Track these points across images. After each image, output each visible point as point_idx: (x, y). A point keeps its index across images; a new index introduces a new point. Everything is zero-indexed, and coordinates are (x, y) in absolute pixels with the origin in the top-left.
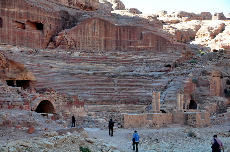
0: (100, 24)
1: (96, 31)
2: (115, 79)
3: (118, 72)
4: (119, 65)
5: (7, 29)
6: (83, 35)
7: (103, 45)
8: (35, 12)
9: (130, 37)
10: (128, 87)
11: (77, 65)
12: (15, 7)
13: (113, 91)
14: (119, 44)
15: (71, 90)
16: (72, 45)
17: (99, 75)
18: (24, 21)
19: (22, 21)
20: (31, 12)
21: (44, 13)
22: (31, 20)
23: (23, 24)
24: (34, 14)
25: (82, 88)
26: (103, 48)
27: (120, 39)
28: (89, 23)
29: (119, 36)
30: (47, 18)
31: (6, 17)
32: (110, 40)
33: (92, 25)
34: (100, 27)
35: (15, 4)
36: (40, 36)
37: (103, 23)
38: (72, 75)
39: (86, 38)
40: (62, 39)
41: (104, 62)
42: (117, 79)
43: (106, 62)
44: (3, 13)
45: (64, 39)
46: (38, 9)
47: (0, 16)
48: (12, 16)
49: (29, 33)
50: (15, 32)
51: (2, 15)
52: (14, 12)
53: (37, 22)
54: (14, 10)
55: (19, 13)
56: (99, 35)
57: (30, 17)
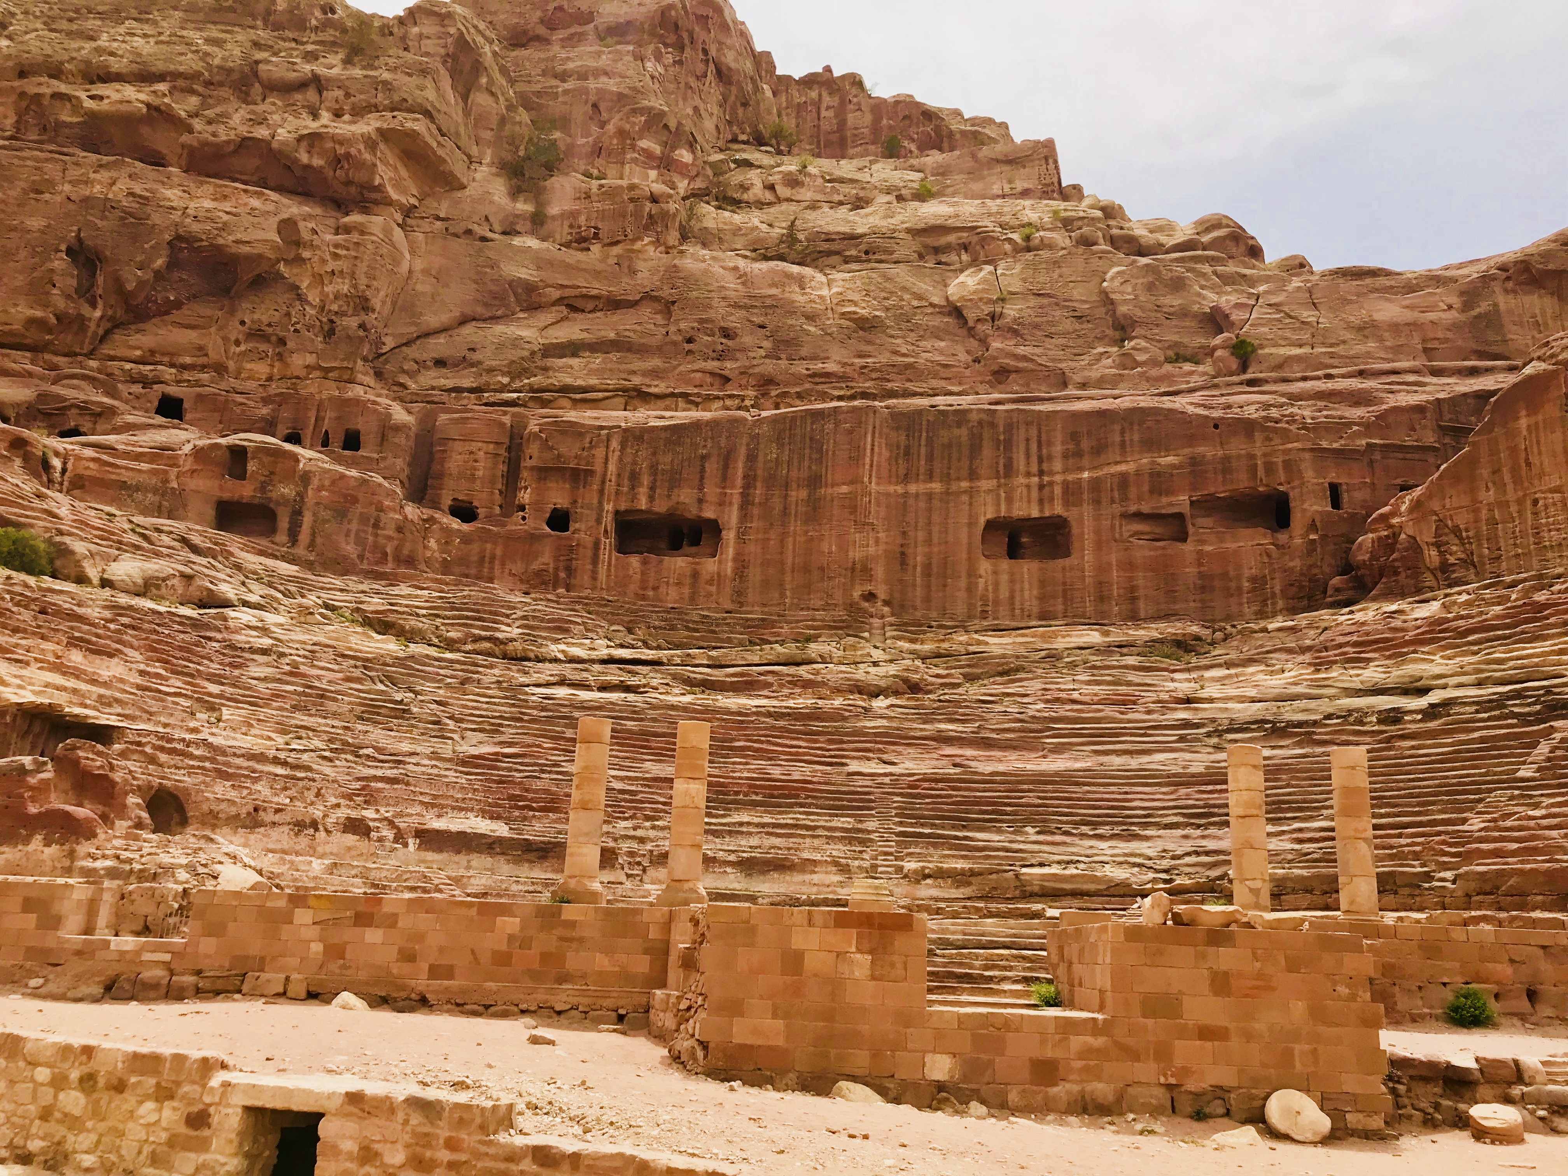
2: (1557, 724)
5: (1089, 557)
6: (1510, 487)
8: (1237, 447)
11: (1369, 671)
12: (1124, 452)
13: (1464, 814)
16: (1452, 560)
17: (1467, 714)
18: (1181, 501)
19: (1171, 504)
20: (1207, 451)
21: (1286, 440)
23: (1180, 516)
24: (1227, 459)
30: (1307, 455)
31: (1087, 510)
33: (1554, 412)
35: (1127, 437)
36: (1274, 555)
38: (1277, 731)
39: (1529, 504)
40: (1389, 544)
44: (1071, 493)
45: (1403, 536)
46: (1248, 427)
47: (1058, 509)
48: (1116, 494)
49: (1209, 554)
50: (1130, 564)
51: (1066, 503)
52: (1124, 478)
53: (1254, 488)
54: (1122, 468)
55: (1151, 475)
57: (1211, 476)
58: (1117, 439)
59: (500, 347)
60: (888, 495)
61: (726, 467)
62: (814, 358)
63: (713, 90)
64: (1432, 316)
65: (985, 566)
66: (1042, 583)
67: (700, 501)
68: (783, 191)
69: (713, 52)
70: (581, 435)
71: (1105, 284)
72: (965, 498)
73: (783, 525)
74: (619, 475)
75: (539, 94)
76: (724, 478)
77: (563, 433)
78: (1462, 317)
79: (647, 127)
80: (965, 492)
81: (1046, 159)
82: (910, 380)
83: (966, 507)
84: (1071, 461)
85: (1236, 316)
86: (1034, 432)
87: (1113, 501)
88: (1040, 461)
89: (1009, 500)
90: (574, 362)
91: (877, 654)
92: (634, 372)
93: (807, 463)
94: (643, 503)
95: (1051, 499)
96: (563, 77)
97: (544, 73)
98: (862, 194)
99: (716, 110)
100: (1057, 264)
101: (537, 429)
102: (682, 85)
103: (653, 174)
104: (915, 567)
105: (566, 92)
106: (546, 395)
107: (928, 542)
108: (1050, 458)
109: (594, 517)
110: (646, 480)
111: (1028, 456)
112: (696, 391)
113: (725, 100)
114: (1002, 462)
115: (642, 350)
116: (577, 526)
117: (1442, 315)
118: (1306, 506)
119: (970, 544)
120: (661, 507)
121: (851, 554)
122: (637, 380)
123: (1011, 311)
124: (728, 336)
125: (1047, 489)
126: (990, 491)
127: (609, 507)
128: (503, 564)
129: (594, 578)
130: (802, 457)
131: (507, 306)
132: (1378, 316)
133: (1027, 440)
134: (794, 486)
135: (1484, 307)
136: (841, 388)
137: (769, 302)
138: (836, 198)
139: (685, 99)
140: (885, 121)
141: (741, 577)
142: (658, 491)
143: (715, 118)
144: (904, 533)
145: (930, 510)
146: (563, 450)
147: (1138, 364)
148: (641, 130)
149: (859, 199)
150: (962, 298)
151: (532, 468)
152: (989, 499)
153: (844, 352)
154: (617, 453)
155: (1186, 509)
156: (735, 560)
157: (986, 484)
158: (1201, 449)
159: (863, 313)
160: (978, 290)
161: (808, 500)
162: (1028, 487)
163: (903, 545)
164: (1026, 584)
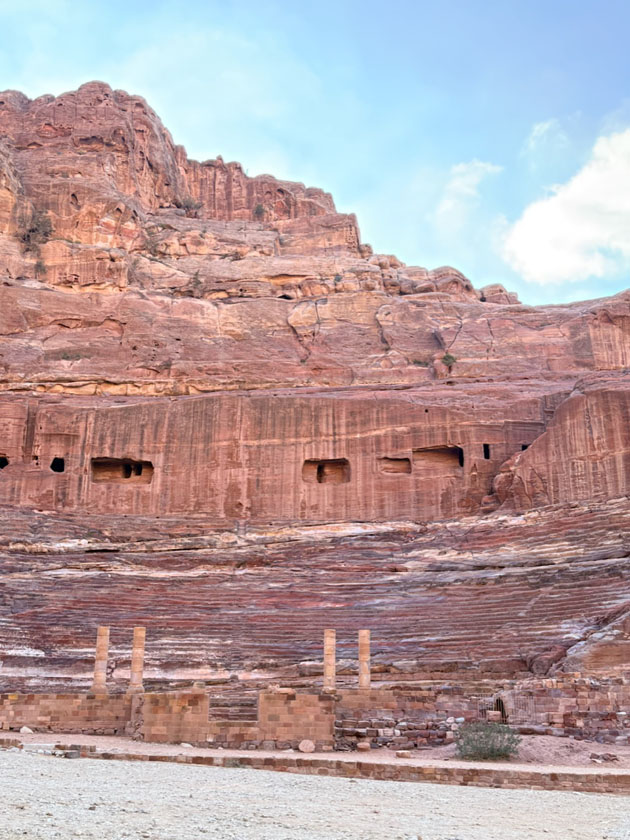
0: (607, 410)
1: (595, 435)
4: (608, 537)
5: (360, 483)
6: (563, 455)
7: (621, 475)
8: (436, 423)
11: (481, 555)
12: (378, 424)
16: (538, 491)
17: (513, 582)
18: (407, 452)
19: (403, 454)
20: (423, 425)
21: (462, 420)
22: (427, 444)
23: (407, 460)
24: (432, 429)
26: (623, 485)
30: (473, 429)
31: (360, 459)
33: (582, 419)
34: (608, 417)
35: (380, 416)
36: (455, 483)
37: (615, 404)
39: (570, 464)
40: (510, 480)
41: (570, 534)
44: (351, 445)
45: (516, 477)
46: (443, 412)
47: (343, 455)
48: (374, 447)
49: (422, 482)
50: (381, 486)
51: (348, 453)
52: (378, 438)
53: (446, 445)
54: (378, 432)
55: (392, 437)
56: (605, 445)
57: (424, 438)
58: (375, 416)
59: (19, 353)
60: (250, 446)
61: (156, 431)
62: (208, 359)
63: (147, 176)
64: (553, 340)
65: (303, 487)
66: (335, 497)
67: (141, 451)
68: (192, 248)
69: (147, 154)
70: (71, 414)
71: (378, 316)
72: (293, 448)
73: (189, 464)
74: (93, 438)
75: (38, 186)
76: (155, 438)
77: (60, 413)
78: (570, 342)
79: (107, 210)
80: (293, 444)
81: (350, 226)
82: (264, 373)
83: (293, 453)
84: (350, 428)
85: (447, 339)
86: (331, 412)
87: (373, 451)
88: (334, 427)
89: (317, 450)
90: (65, 363)
91: (241, 543)
92: (101, 369)
93: (203, 428)
94: (107, 454)
95: (340, 450)
96: (52, 174)
97: (40, 171)
98: (239, 250)
99: (149, 190)
100: (351, 301)
101: (44, 411)
102: (128, 178)
103: (110, 237)
104: (265, 488)
105: (55, 186)
106: (48, 384)
107: (272, 473)
108: (339, 426)
109: (79, 462)
110: (109, 440)
111: (327, 424)
112: (138, 380)
113: (155, 182)
114: (313, 427)
115: (107, 355)
116: (69, 468)
117: (559, 340)
118: (471, 457)
119: (295, 474)
120: (118, 455)
121: (229, 481)
122: (102, 375)
123: (324, 330)
124: (157, 345)
125: (337, 444)
126: (305, 444)
127: (88, 456)
128: (25, 492)
129: (79, 499)
130: (200, 426)
131: (21, 326)
132: (525, 340)
133: (327, 415)
134: (197, 441)
135: (582, 335)
136: (224, 378)
137: (182, 324)
138: (224, 252)
139: (130, 186)
140: (255, 195)
141: (165, 495)
142: (116, 446)
143: (148, 195)
144: (259, 469)
145: (273, 454)
146: (60, 422)
147: (393, 365)
148: (103, 213)
149: (237, 253)
150: (296, 322)
151: (42, 435)
152: (307, 448)
153: (227, 356)
154: (93, 425)
156: (162, 485)
157: (304, 440)
158: (418, 424)
159: (238, 331)
160: (304, 318)
161: (204, 450)
162: (327, 441)
163: (258, 475)
164: (326, 498)
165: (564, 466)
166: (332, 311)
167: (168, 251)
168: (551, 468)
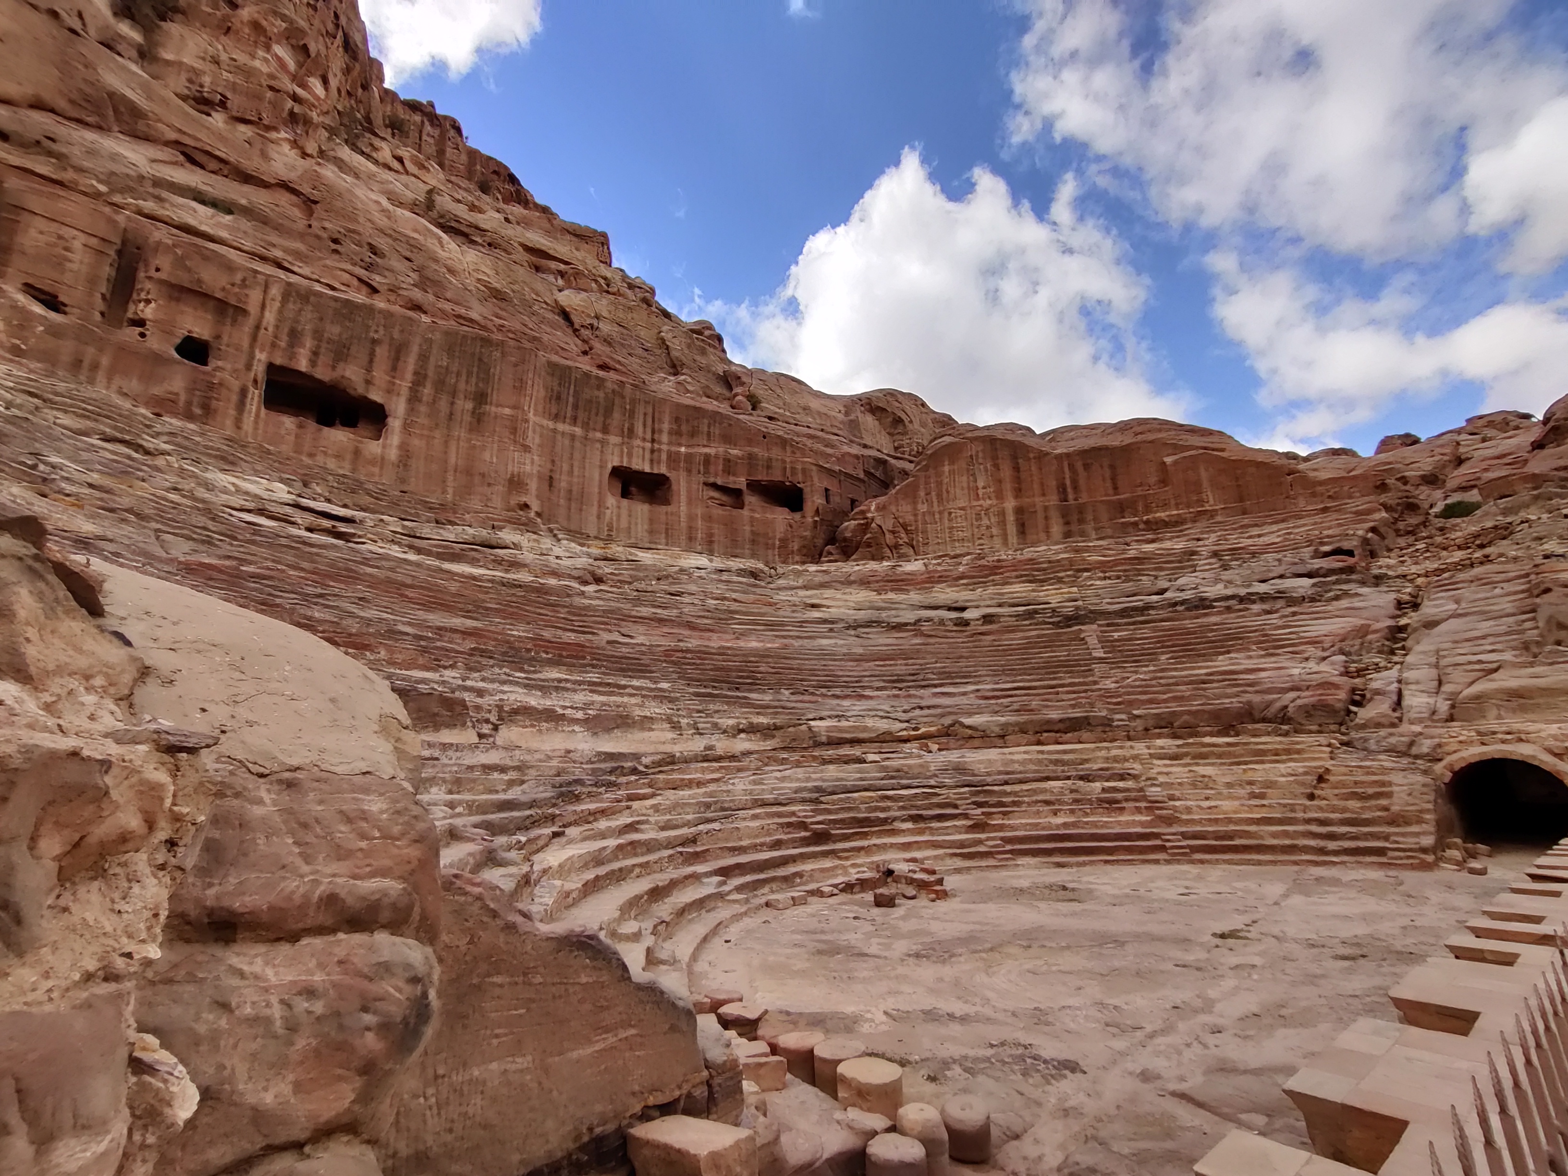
0: (994, 458)
1: (981, 484)
2: (1083, 627)
3: (1093, 603)
4: (1090, 578)
5: (683, 508)
6: (935, 504)
7: (1012, 529)
8: (776, 453)
9: (1115, 488)
10: (1163, 653)
11: (914, 597)
12: (709, 440)
13: (1091, 679)
14: (1075, 517)
15: (882, 684)
16: (901, 542)
17: (1012, 621)
18: (740, 482)
19: (735, 482)
20: (759, 451)
21: (804, 456)
22: (761, 476)
23: (740, 492)
24: (770, 459)
25: (933, 673)
26: (1013, 539)
27: (1076, 499)
28: (952, 463)
29: (1069, 490)
30: (814, 468)
31: (683, 475)
32: (1039, 507)
33: (964, 466)
34: (996, 466)
35: (712, 430)
36: (794, 526)
37: (1004, 453)
38: (894, 628)
39: (946, 514)
40: (865, 527)
41: (1022, 576)
42: (1095, 627)
43: (1034, 576)
44: (673, 459)
45: (873, 525)
46: (783, 443)
47: (663, 470)
48: (702, 468)
49: (757, 519)
50: (709, 518)
51: (669, 467)
52: (707, 457)
53: (783, 482)
54: (707, 450)
55: (724, 459)
56: (993, 495)
57: (760, 468)
58: (706, 429)
60: (542, 426)
61: (397, 359)
62: (458, 303)
63: (341, 52)
65: (611, 501)
67: (368, 382)
68: (410, 167)
69: (343, 21)
70: (230, 268)
71: (663, 335)
72: (598, 445)
73: (448, 428)
74: (277, 327)
76: (394, 368)
77: (204, 258)
78: (846, 419)
79: (286, 36)
80: (598, 441)
81: (603, 244)
83: (598, 453)
84: (674, 437)
85: (745, 379)
86: (650, 410)
87: (699, 472)
88: (653, 432)
89: (630, 455)
90: (197, 207)
94: (303, 365)
95: (659, 462)
101: (166, 243)
104: (559, 491)
107: (571, 472)
108: (661, 431)
109: (243, 361)
110: (308, 343)
111: (645, 425)
112: (343, 288)
114: (626, 425)
115: (283, 230)
116: (220, 363)
117: (838, 414)
118: (815, 498)
119: (600, 481)
120: (323, 375)
121: (510, 468)
123: (604, 328)
124: (375, 253)
125: (656, 454)
126: (615, 445)
127: (261, 357)
130: (469, 374)
133: (645, 414)
134: (462, 396)
137: (413, 243)
141: (405, 465)
142: (321, 358)
144: (553, 461)
145: (573, 447)
146: (205, 276)
147: (689, 391)
150: (568, 307)
151: (159, 282)
152: (617, 451)
153: (483, 308)
154: (277, 303)
155: (744, 487)
156: (400, 447)
157: (614, 439)
158: (756, 450)
159: (498, 286)
160: (579, 305)
161: (473, 413)
162: (644, 449)
163: (551, 471)
164: (639, 521)
165: (937, 516)
166: (610, 312)
167: (374, 155)
168: (920, 517)
